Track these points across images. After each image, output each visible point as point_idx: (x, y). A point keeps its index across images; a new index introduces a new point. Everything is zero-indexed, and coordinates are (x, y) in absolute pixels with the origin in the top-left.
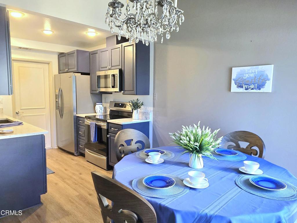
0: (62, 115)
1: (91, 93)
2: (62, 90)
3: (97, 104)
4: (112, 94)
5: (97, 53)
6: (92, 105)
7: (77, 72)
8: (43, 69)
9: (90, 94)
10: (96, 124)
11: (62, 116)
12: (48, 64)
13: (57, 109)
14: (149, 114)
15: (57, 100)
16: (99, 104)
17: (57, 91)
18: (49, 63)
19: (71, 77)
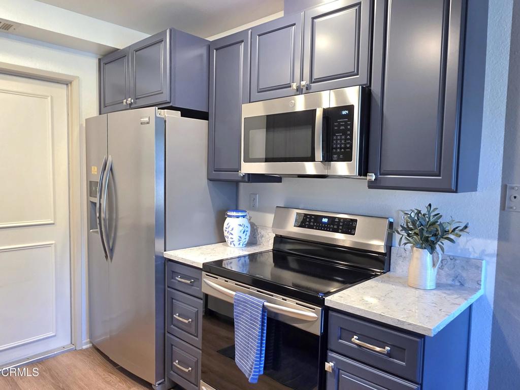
0: (112, 250)
1: (210, 180)
2: (111, 169)
3: (230, 216)
4: (280, 181)
5: (242, 41)
6: (212, 218)
7: (170, 105)
8: (49, 98)
9: (206, 180)
10: (264, 306)
11: (109, 252)
12: (67, 84)
13: (92, 225)
14: (479, 268)
15: (96, 200)
16: (238, 217)
17: (95, 170)
18: (71, 83)
19: (148, 123)
